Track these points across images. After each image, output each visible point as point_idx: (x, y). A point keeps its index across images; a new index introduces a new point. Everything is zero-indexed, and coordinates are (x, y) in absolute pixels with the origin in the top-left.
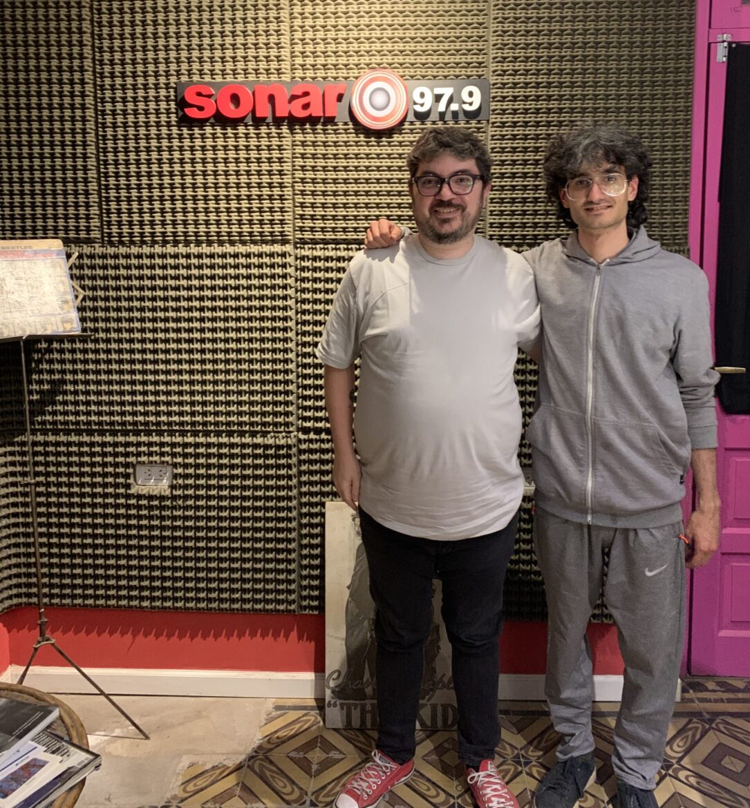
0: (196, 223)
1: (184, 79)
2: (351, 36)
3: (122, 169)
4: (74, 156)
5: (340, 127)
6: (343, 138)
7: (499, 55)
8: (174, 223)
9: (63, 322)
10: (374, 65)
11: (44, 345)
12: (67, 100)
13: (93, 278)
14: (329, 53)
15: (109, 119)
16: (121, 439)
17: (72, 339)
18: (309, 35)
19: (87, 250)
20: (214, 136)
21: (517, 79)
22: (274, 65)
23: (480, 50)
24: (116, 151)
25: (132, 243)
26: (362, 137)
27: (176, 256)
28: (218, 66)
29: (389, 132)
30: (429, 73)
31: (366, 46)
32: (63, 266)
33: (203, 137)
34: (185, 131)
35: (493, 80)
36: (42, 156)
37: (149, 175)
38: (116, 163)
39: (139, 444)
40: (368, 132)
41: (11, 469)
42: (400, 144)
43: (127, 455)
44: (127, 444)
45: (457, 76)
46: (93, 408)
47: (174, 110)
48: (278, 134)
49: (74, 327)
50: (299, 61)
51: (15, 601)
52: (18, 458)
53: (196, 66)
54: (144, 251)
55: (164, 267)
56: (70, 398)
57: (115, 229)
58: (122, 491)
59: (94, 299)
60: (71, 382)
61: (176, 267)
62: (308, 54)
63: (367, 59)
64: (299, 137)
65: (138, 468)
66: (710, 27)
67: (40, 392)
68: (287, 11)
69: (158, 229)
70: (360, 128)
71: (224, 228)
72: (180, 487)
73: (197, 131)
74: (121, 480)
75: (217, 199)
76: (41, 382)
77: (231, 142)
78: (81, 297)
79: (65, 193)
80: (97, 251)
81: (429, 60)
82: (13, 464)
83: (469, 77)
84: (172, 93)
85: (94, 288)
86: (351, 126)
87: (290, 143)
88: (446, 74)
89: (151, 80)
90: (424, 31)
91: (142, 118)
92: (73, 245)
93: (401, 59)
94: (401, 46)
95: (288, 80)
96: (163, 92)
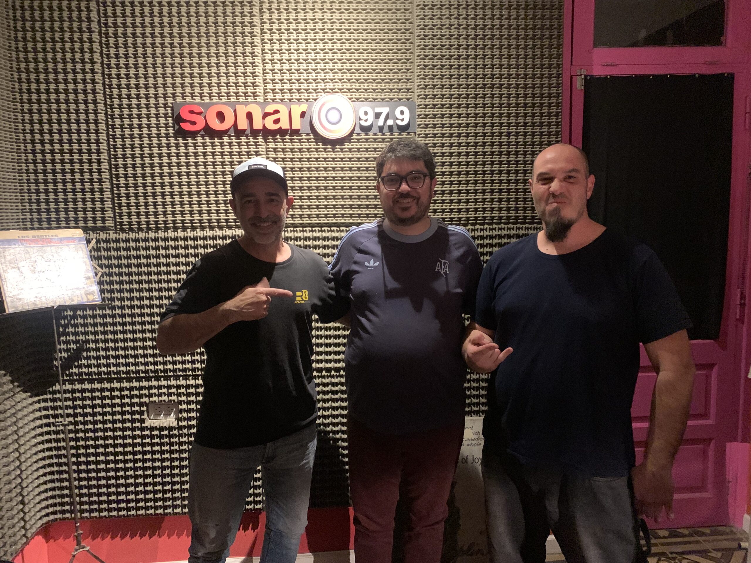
0: (191, 213)
1: (179, 100)
2: (310, 67)
3: (130, 171)
4: (90, 162)
5: (304, 137)
6: (306, 145)
7: (422, 83)
8: (174, 213)
9: (86, 294)
10: (328, 90)
11: (70, 313)
12: (83, 117)
13: (109, 258)
14: (294, 81)
15: (118, 132)
16: (135, 384)
17: (93, 307)
18: (277, 66)
19: (103, 236)
20: (204, 145)
21: (436, 101)
22: (250, 90)
23: (408, 80)
24: (124, 157)
25: (140, 229)
26: (321, 145)
27: (176, 239)
28: (206, 90)
29: (341, 141)
30: (371, 96)
31: (322, 75)
32: (85, 250)
33: (195, 145)
34: (181, 141)
35: (418, 102)
36: (62, 162)
37: (152, 176)
38: (125, 167)
39: (150, 388)
40: (325, 141)
41: (44, 413)
42: (350, 150)
43: (140, 396)
44: (141, 388)
45: (391, 99)
46: (112, 361)
47: (171, 125)
48: (256, 143)
49: (96, 298)
50: (270, 86)
51: (52, 517)
52: (50, 404)
53: (188, 90)
54: (150, 236)
55: (166, 248)
56: (93, 353)
57: (125, 219)
58: (138, 424)
59: (110, 275)
60: (93, 341)
61: (176, 248)
62: (277, 81)
63: (322, 86)
64: (272, 145)
65: (150, 407)
66: (571, 64)
67: (68, 350)
68: (259, 48)
69: (161, 218)
70: (319, 138)
71: (214, 217)
72: (185, 419)
73: (190, 140)
74: (137, 416)
75: (207, 194)
76: (67, 342)
77: (218, 149)
78: (100, 274)
79: (83, 191)
80: (111, 237)
81: (370, 87)
82: (46, 409)
83: (400, 99)
84: (170, 111)
85: (110, 266)
86: (312, 137)
87: (264, 150)
88: (383, 97)
89: (152, 101)
90: (365, 65)
91: (145, 131)
92: (91, 232)
93: (349, 85)
94: (348, 76)
95: (262, 101)
96: (162, 111)
